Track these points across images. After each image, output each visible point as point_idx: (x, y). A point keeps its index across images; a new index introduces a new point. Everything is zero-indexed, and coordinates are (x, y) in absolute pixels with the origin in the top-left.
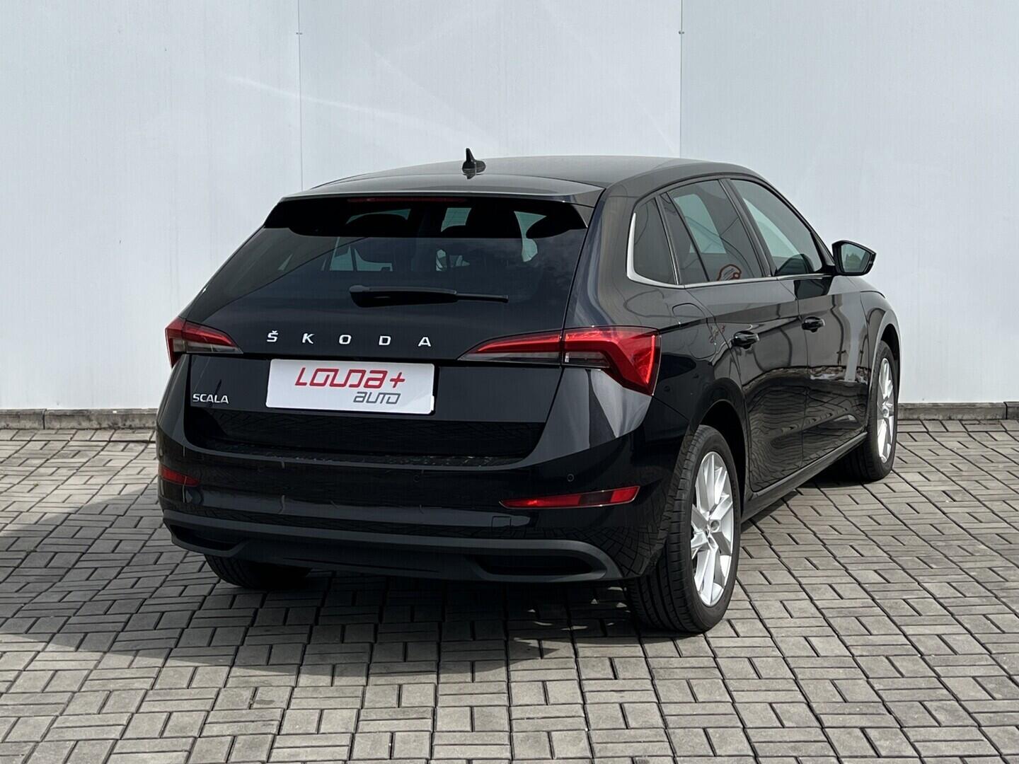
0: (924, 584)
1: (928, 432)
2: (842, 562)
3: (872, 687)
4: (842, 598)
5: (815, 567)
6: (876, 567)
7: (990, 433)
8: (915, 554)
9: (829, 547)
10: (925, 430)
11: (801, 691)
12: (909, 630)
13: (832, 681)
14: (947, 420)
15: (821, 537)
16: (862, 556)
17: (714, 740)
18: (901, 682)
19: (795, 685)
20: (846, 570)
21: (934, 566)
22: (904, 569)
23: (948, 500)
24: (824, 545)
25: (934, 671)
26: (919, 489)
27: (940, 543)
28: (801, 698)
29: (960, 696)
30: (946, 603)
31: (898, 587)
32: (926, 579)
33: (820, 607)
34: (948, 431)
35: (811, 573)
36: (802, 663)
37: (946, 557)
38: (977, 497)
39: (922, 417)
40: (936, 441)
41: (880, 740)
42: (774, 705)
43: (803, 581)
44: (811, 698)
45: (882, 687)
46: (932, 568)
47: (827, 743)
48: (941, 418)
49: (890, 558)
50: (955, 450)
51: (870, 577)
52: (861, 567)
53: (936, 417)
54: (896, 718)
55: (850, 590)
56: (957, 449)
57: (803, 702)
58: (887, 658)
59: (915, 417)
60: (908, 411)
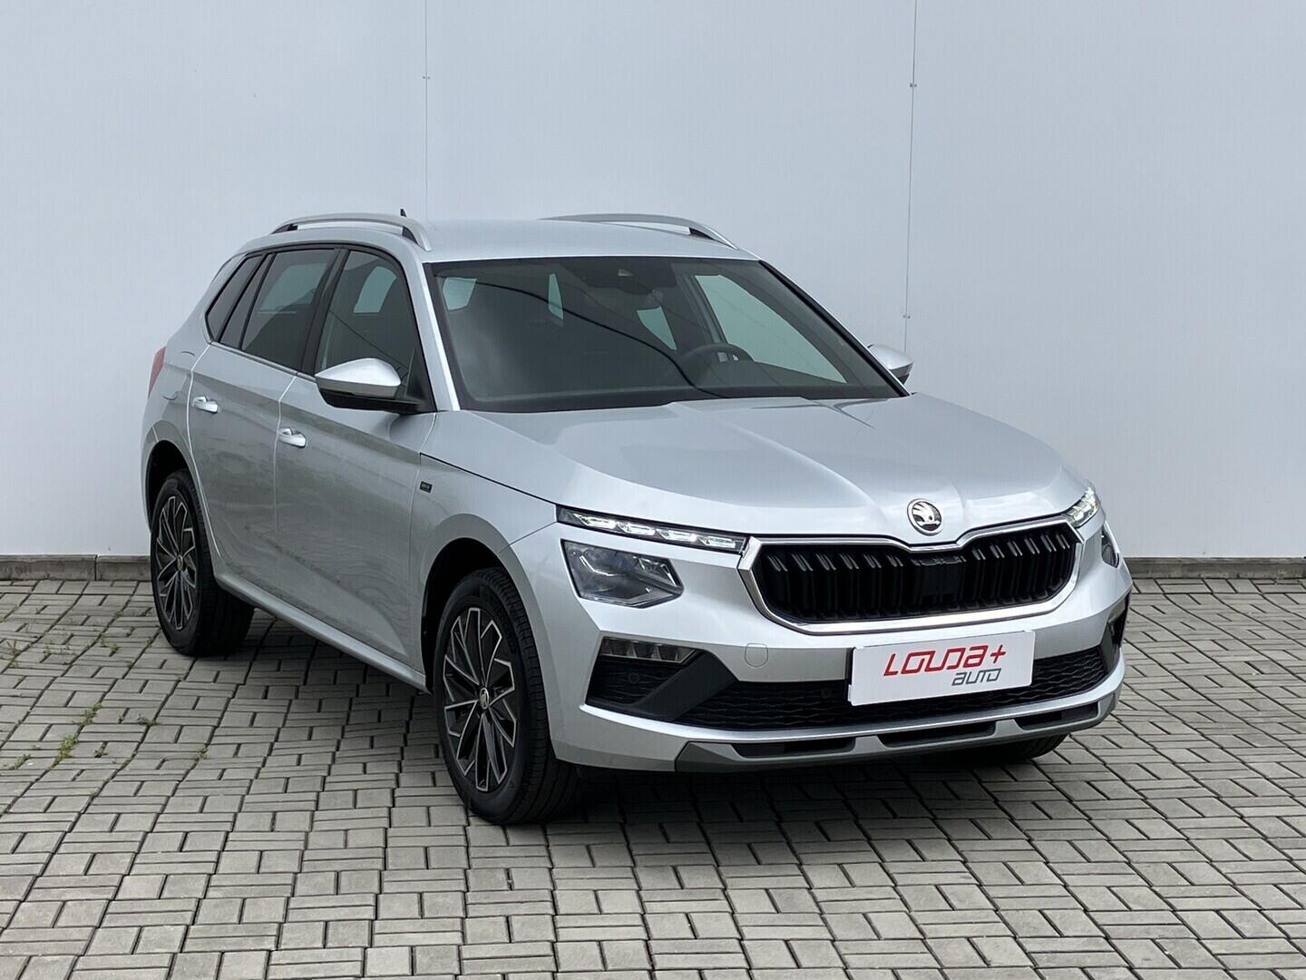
1: (1212, 594)
5: (1117, 745)
7: (1290, 595)
8: (1230, 731)
9: (1127, 724)
12: (1246, 812)
17: (1056, 923)
18: (1251, 866)
26: (1218, 659)
30: (1283, 783)
31: (1223, 766)
32: (1252, 758)
33: (1137, 788)
34: (1237, 592)
38: (1289, 669)
39: (1202, 576)
40: (1223, 603)
41: (1240, 922)
43: (1108, 760)
47: (1183, 926)
48: (1227, 575)
50: (1250, 614)
52: (1171, 745)
53: (1221, 575)
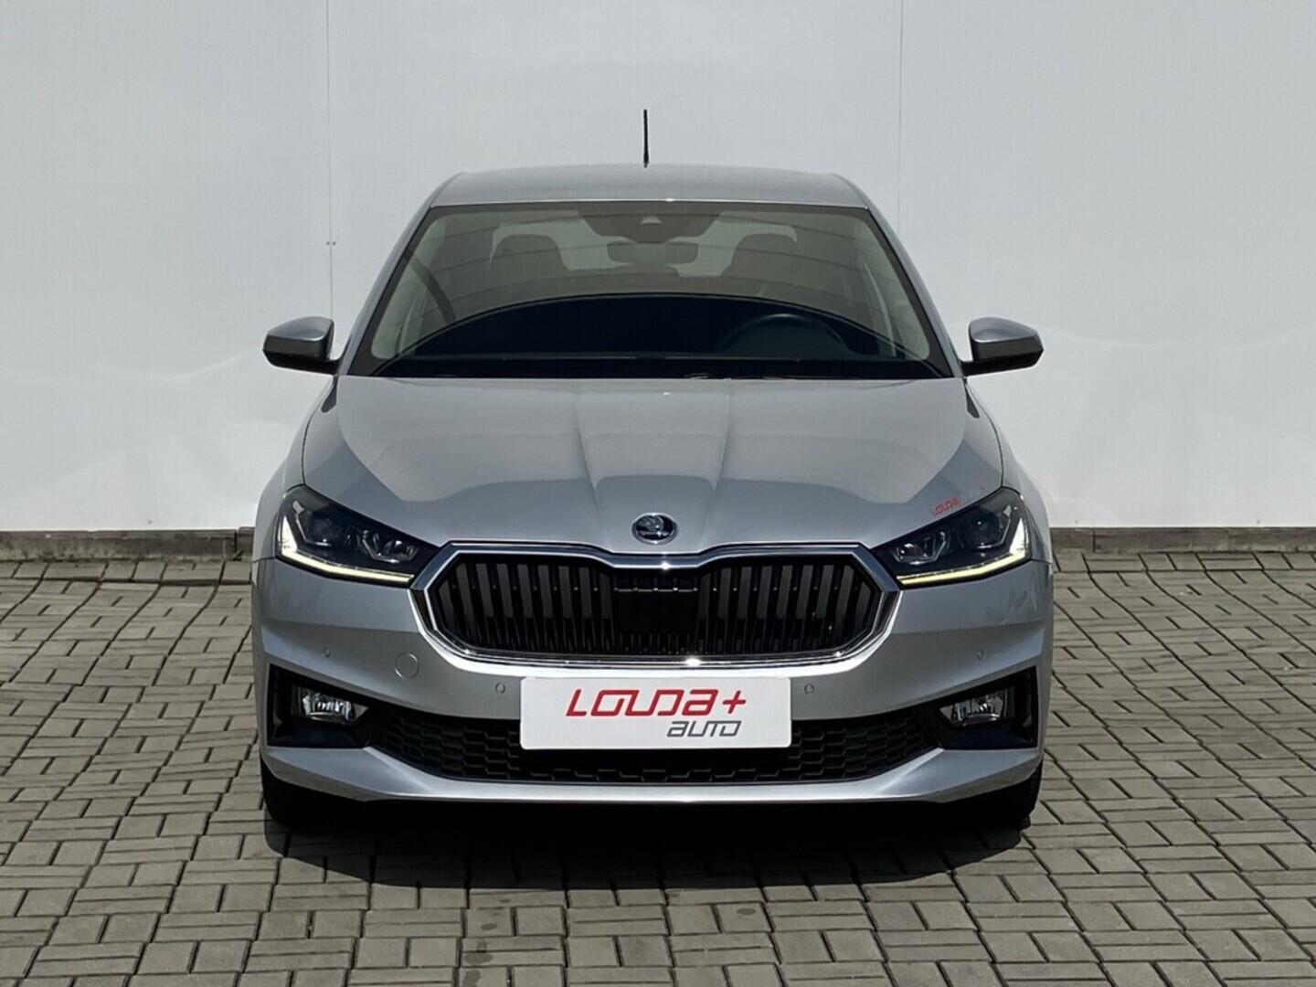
0: (1248, 781)
2: (1131, 749)
3: (1171, 913)
4: (1131, 797)
6: (1180, 756)
10: (1259, 567)
11: (1072, 917)
13: (1114, 904)
14: (1293, 553)
15: (1102, 716)
16: (1161, 741)
19: (1064, 910)
20: (1137, 761)
21: (1261, 755)
22: (1219, 760)
23: (1287, 666)
24: (1106, 727)
25: (1256, 891)
27: (1274, 725)
28: (1072, 925)
29: (1290, 923)
35: (1088, 765)
36: (1072, 881)
37: (1280, 743)
42: (1035, 935)
44: (1085, 924)
45: (1183, 913)
46: (1260, 758)
49: (1201, 743)
51: (1170, 769)
54: (1199, 950)
55: (1141, 786)
56: (1306, 594)
57: (1075, 931)
58: (1191, 874)
59: (1245, 548)
60: (1234, 541)
